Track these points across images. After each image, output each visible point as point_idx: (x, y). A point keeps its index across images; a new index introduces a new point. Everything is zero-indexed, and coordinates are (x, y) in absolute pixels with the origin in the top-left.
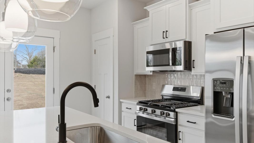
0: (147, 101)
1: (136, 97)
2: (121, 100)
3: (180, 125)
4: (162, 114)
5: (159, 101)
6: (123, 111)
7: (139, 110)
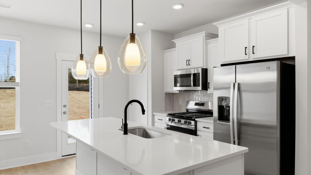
0: (175, 114)
1: (166, 111)
2: (154, 113)
3: (198, 130)
4: (185, 123)
5: (184, 113)
6: (155, 122)
7: (168, 121)
